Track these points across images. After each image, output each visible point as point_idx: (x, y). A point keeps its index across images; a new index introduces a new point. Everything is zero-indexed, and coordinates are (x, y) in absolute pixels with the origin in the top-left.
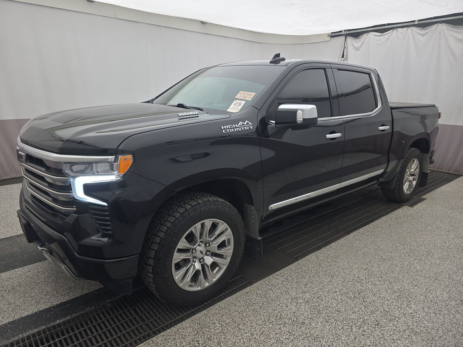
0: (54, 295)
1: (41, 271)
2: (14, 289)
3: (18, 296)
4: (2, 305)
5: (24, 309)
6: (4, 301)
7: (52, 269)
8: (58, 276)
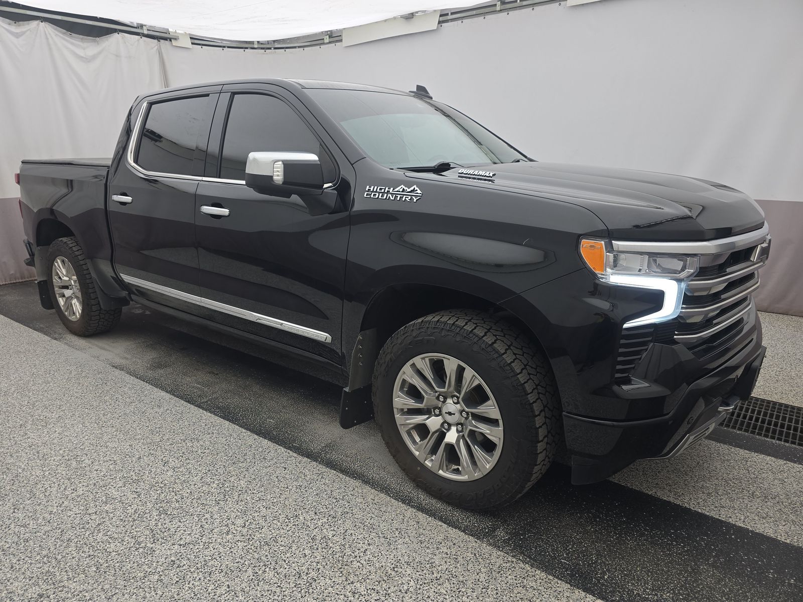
0: (717, 454)
1: (703, 493)
2: (765, 497)
3: (765, 483)
4: (794, 486)
5: (767, 464)
6: (788, 490)
7: (686, 485)
8: (688, 470)
